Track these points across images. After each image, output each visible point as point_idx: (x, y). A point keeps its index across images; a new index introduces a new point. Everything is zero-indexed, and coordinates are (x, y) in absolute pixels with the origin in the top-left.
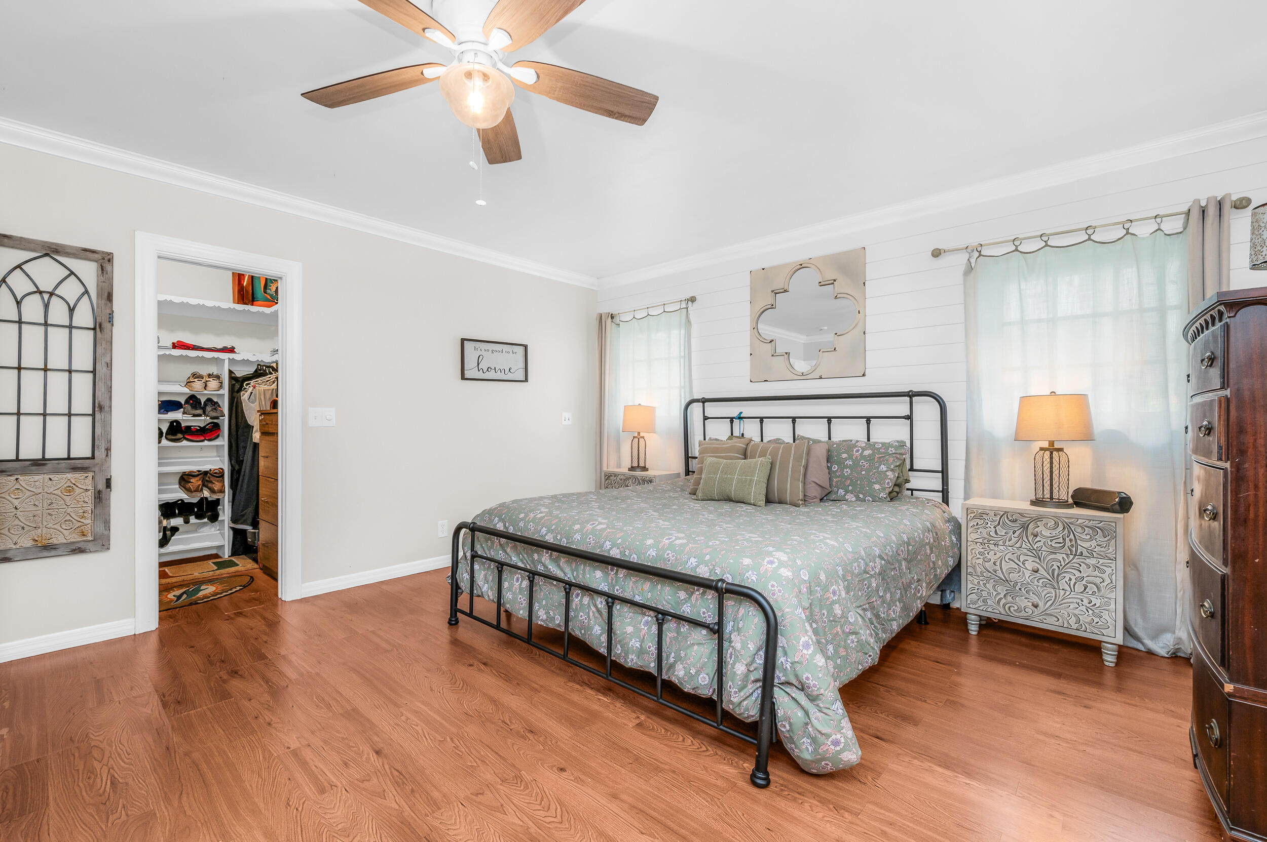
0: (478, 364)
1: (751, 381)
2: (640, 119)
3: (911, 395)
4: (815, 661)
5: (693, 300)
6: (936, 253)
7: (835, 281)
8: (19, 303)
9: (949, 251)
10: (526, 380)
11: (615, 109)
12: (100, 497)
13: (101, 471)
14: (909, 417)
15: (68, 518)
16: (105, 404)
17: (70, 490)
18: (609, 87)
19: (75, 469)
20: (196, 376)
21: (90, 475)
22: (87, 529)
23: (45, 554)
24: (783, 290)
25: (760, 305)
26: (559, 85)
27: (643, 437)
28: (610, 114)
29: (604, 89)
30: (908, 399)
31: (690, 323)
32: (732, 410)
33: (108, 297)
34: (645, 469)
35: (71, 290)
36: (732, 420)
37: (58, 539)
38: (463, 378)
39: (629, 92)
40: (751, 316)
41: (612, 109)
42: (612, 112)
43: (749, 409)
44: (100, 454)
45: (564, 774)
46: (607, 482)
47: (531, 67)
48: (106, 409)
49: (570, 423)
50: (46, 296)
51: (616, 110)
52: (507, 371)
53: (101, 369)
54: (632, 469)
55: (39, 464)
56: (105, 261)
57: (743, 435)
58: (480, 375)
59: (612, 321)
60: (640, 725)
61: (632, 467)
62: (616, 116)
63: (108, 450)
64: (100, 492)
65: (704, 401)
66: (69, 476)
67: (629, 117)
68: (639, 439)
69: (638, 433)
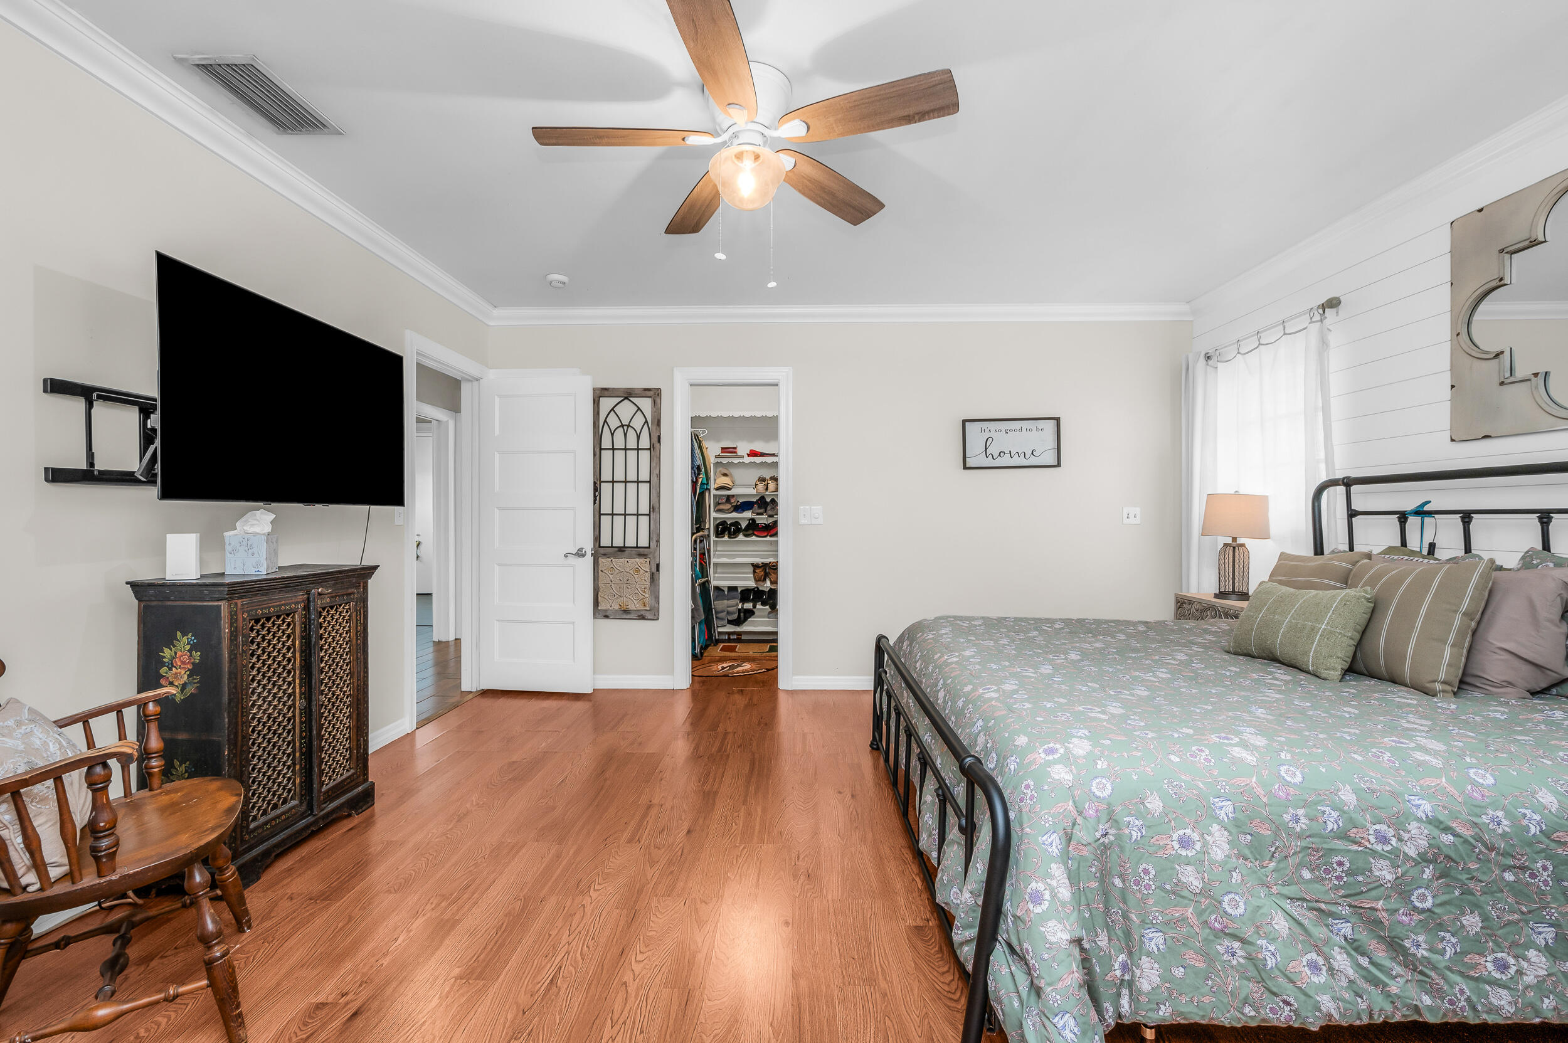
0: (986, 449)
1: (1452, 440)
2: (948, 107)
4: (1043, 929)
5: (1333, 303)
8: (612, 434)
10: (1059, 465)
11: (910, 111)
12: (654, 578)
13: (654, 557)
15: (637, 591)
16: (656, 506)
17: (637, 570)
18: (882, 92)
19: (641, 555)
20: (762, 480)
21: (648, 560)
22: (647, 601)
23: (625, 616)
24: (1527, 243)
25: (1473, 287)
26: (832, 119)
27: (1242, 545)
28: (909, 119)
29: (878, 98)
31: (1327, 346)
32: (1407, 498)
33: (658, 423)
34: (1242, 596)
35: (638, 422)
36: (1403, 517)
37: (631, 607)
38: (965, 468)
39: (908, 84)
40: (1454, 312)
41: (906, 114)
42: (909, 116)
43: (1442, 496)
44: (653, 545)
45: (785, 928)
46: (1179, 612)
47: (793, 119)
48: (657, 510)
49: (1138, 521)
50: (625, 428)
51: (911, 113)
52: (1028, 454)
53: (654, 480)
54: (1222, 595)
55: (622, 550)
56: (654, 395)
57: (1432, 547)
58: (989, 462)
59: (1207, 365)
60: (918, 929)
61: (1220, 592)
62: (917, 118)
63: (658, 541)
64: (653, 573)
65: (1348, 483)
66: (637, 560)
67: (933, 111)
68: (1234, 548)
69: (1234, 539)
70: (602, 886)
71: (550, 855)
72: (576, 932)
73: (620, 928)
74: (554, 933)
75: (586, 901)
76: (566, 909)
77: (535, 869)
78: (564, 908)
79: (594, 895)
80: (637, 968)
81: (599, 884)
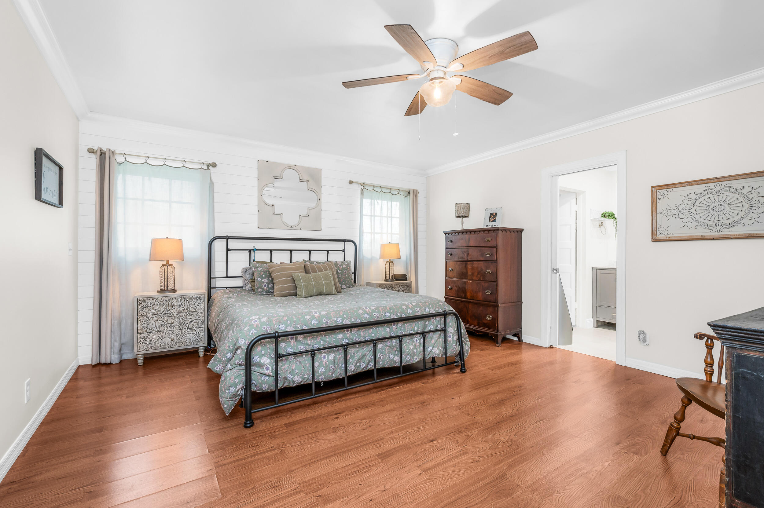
1: (259, 228)
3: (344, 241)
5: (214, 165)
6: (351, 182)
7: (308, 181)
9: (355, 183)
14: (344, 251)
24: (280, 178)
27: (172, 265)
30: (343, 242)
34: (173, 290)
36: (250, 251)
40: (258, 187)
43: (261, 245)
61: (160, 290)
65: (227, 238)
68: (168, 266)
69: (168, 262)
70: (500, 439)
71: (515, 469)
72: (524, 429)
73: (506, 422)
74: (533, 433)
75: (512, 437)
76: (523, 438)
77: (528, 465)
78: (523, 439)
79: (507, 438)
80: (511, 412)
81: (501, 441)
